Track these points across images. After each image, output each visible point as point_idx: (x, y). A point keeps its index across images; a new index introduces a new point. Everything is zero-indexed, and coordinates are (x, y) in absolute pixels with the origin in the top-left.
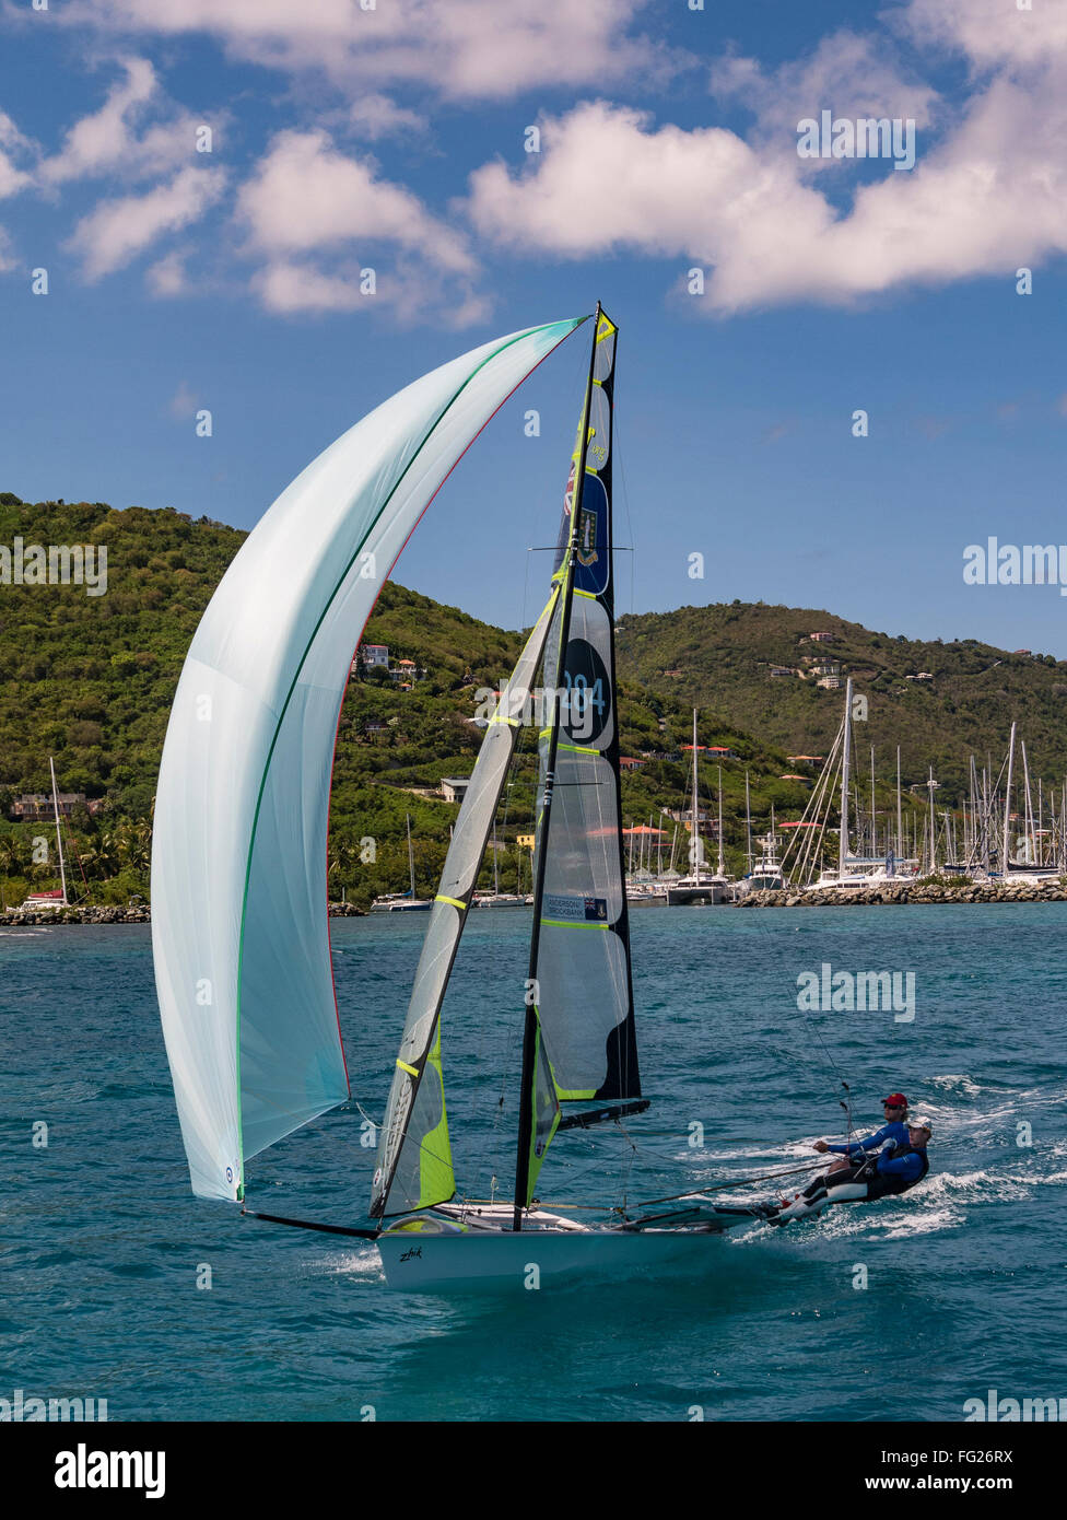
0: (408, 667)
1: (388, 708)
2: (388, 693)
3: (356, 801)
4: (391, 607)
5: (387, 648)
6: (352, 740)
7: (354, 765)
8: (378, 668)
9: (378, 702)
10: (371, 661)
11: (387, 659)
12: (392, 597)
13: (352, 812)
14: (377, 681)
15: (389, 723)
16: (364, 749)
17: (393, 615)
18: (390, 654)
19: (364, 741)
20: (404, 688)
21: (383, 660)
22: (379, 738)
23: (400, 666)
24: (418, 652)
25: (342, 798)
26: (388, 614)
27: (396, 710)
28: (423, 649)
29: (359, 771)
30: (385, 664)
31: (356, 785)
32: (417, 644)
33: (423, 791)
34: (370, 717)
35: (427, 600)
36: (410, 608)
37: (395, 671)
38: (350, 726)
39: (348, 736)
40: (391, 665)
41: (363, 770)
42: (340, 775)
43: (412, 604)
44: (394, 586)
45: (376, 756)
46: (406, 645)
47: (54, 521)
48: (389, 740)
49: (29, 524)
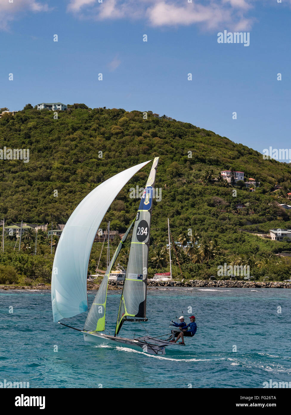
0: (252, 181)
1: (245, 198)
2: (245, 192)
3: (233, 238)
4: (242, 155)
5: (243, 173)
6: (230, 212)
7: (232, 223)
8: (240, 181)
9: (240, 196)
10: (237, 178)
11: (243, 177)
12: (242, 151)
13: (231, 243)
14: (239, 187)
15: (246, 205)
16: (236, 216)
17: (244, 158)
18: (244, 176)
19: (235, 212)
20: (251, 190)
21: (241, 178)
22: (242, 212)
23: (249, 181)
24: (256, 175)
25: (228, 237)
26: (241, 158)
27: (248, 200)
28: (258, 174)
29: (234, 225)
30: (243, 180)
31: (233, 231)
32: (255, 171)
33: (261, 235)
34: (237, 202)
35: (257, 152)
36: (250, 156)
37: (247, 183)
38: (229, 206)
39: (229, 210)
40: (245, 180)
41: (236, 225)
42: (227, 227)
43: (251, 154)
44: (244, 146)
45: (241, 219)
46: (251, 172)
47: (102, 116)
48: (246, 212)
49: (92, 117)
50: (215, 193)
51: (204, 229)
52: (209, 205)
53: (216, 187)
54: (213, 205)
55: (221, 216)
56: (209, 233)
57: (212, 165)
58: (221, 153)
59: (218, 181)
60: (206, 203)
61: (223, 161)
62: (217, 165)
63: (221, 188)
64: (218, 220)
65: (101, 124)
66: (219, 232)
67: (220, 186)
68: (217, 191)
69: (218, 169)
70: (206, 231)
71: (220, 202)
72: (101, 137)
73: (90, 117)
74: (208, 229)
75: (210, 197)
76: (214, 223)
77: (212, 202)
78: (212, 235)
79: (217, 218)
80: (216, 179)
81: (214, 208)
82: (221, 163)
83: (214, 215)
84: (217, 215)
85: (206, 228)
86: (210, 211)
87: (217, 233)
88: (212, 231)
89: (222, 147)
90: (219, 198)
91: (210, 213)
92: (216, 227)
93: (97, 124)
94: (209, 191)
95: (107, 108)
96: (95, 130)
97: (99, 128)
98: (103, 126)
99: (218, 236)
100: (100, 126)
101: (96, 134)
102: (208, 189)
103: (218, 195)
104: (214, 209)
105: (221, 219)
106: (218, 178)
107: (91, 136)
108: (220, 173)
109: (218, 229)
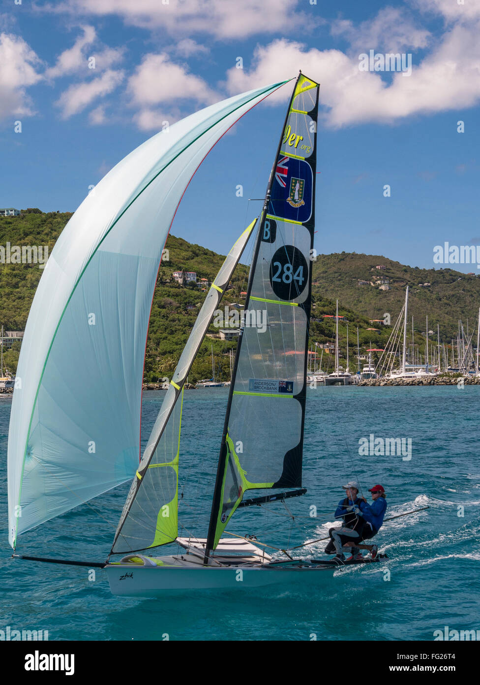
0: (204, 281)
1: (196, 299)
2: (196, 293)
3: (182, 339)
4: (197, 255)
5: (196, 273)
6: (181, 313)
7: (181, 324)
8: (192, 282)
9: (192, 297)
10: (189, 279)
11: (196, 278)
12: (197, 251)
13: (180, 344)
14: (191, 287)
15: (197, 305)
16: (186, 317)
17: (198, 259)
18: (197, 276)
19: (186, 313)
20: (203, 291)
21: (194, 278)
22: (192, 312)
23: (201, 281)
24: (209, 275)
25: (176, 338)
26: (196, 259)
27: (200, 300)
28: (211, 274)
29: (184, 326)
30: (195, 280)
31: (182, 332)
32: (209, 271)
33: (211, 335)
34: (189, 303)
35: (212, 252)
36: (205, 256)
37: (199, 283)
38: (180, 307)
39: (179, 311)
40: (198, 280)
41: (185, 326)
42: (176, 328)
43: (206, 254)
44: (199, 247)
45: (191, 320)
46: (204, 272)
47: (55, 220)
48: (197, 313)
49: (45, 221)
50: (166, 294)
51: (153, 331)
52: (159, 307)
53: (167, 288)
54: (163, 307)
55: (171, 317)
56: (158, 335)
57: (165, 266)
58: (175, 254)
59: (170, 283)
60: (156, 305)
61: (176, 262)
62: (170, 266)
63: (172, 289)
64: (168, 322)
65: (54, 228)
66: (169, 334)
67: (172, 287)
68: (168, 293)
69: (171, 271)
70: (155, 333)
71: (171, 303)
72: (53, 241)
73: (42, 221)
74: (157, 331)
75: (161, 299)
76: (164, 325)
77: (163, 303)
78: (161, 337)
79: (167, 319)
80: (168, 281)
81: (164, 309)
82: (173, 264)
83: (164, 316)
84: (167, 316)
85: (155, 330)
86: (160, 312)
87: (166, 335)
88: (161, 333)
89: (176, 248)
90: (170, 300)
91: (159, 315)
92: (166, 329)
93: (49, 228)
94: (160, 292)
95: (61, 212)
96: (47, 234)
97: (51, 233)
98: (55, 231)
99: (167, 337)
100: (52, 230)
101: (48, 238)
102: (158, 290)
103: (169, 296)
104: (164, 311)
105: (170, 321)
106: (170, 280)
107: (43, 241)
108: (172, 275)
109: (167, 331)
